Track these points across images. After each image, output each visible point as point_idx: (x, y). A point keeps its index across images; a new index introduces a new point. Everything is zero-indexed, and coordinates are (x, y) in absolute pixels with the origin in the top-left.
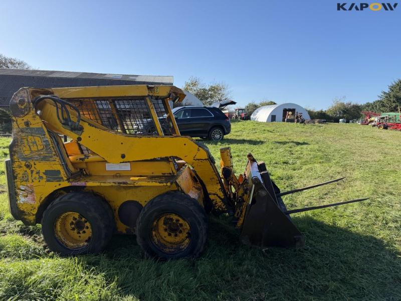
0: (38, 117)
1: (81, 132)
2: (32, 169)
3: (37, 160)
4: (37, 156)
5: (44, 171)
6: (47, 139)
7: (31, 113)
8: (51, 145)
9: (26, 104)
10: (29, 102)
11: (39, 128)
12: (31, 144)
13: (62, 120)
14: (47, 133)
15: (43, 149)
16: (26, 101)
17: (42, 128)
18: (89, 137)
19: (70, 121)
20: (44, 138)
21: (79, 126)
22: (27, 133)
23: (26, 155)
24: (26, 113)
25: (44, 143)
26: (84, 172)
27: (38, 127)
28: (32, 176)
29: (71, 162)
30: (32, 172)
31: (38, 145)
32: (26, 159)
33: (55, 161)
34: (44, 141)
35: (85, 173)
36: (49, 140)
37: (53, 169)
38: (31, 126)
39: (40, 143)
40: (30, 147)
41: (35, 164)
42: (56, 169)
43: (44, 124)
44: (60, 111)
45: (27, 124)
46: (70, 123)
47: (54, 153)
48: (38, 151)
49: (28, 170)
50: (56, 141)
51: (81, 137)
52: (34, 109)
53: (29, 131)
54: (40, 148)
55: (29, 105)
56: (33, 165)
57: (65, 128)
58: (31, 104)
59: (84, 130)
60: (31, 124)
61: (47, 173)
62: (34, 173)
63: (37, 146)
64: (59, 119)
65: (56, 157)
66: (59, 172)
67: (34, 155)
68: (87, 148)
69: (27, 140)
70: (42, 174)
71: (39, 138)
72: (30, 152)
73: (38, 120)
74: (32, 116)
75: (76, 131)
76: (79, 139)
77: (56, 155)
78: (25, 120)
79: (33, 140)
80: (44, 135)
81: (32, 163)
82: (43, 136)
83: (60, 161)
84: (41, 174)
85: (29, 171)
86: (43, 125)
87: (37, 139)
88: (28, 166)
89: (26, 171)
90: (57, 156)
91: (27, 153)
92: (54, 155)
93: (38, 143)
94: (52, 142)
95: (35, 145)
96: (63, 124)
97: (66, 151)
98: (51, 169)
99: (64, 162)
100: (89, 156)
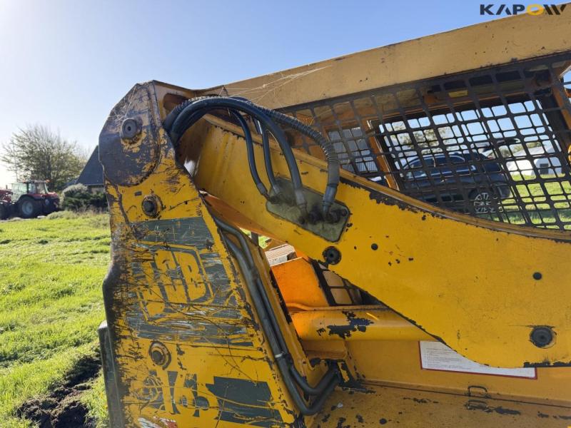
0: (184, 179)
1: (337, 228)
2: (170, 368)
3: (187, 338)
4: (185, 323)
5: (212, 382)
6: (219, 261)
7: (161, 168)
8: (233, 285)
9: (144, 136)
10: (153, 127)
11: (189, 220)
12: (166, 280)
13: (268, 186)
14: (216, 237)
15: (204, 299)
16: (146, 122)
17: (200, 220)
18: (375, 247)
19: (301, 187)
20: (209, 256)
21: (335, 206)
22: (152, 239)
23: (152, 319)
24: (147, 167)
25: (209, 277)
26: (344, 373)
27: (185, 215)
28: (172, 391)
29: (299, 339)
30: (172, 376)
31: (188, 281)
32: (152, 331)
33: (251, 344)
34: (209, 270)
35: (346, 378)
36: (226, 264)
37: (242, 377)
38: (165, 215)
39: (195, 274)
40: (162, 290)
41: (181, 353)
42: (254, 378)
43: (209, 206)
44: (259, 152)
45: (152, 207)
46: (299, 196)
47: (244, 314)
48: (190, 304)
49: (158, 369)
50: (250, 267)
51: (339, 246)
52: (172, 152)
53: (157, 231)
54: (196, 292)
55: (156, 135)
56: (175, 355)
57: (277, 216)
58: (162, 132)
59: (352, 220)
60: (163, 208)
61: (220, 386)
62: (180, 382)
63: (186, 288)
64: (257, 180)
65: (251, 331)
66: (263, 388)
67: (177, 319)
68: (344, 280)
69: (154, 265)
70: (206, 389)
71: (191, 257)
72: (163, 305)
73: (188, 191)
74: (165, 176)
75: (320, 226)
76: (333, 256)
77: (253, 322)
78: (146, 195)
79: (173, 266)
80: (209, 245)
81: (172, 347)
82: (205, 251)
83: (265, 347)
84: (203, 392)
85: (163, 375)
86: (204, 209)
87: (186, 260)
88: (160, 358)
89: (154, 373)
90: (256, 327)
91: (155, 309)
92: (246, 322)
93: (187, 275)
94: (235, 274)
95: (179, 282)
96: (273, 200)
97: (280, 296)
98: (234, 375)
99: (281, 349)
100: (367, 322)
